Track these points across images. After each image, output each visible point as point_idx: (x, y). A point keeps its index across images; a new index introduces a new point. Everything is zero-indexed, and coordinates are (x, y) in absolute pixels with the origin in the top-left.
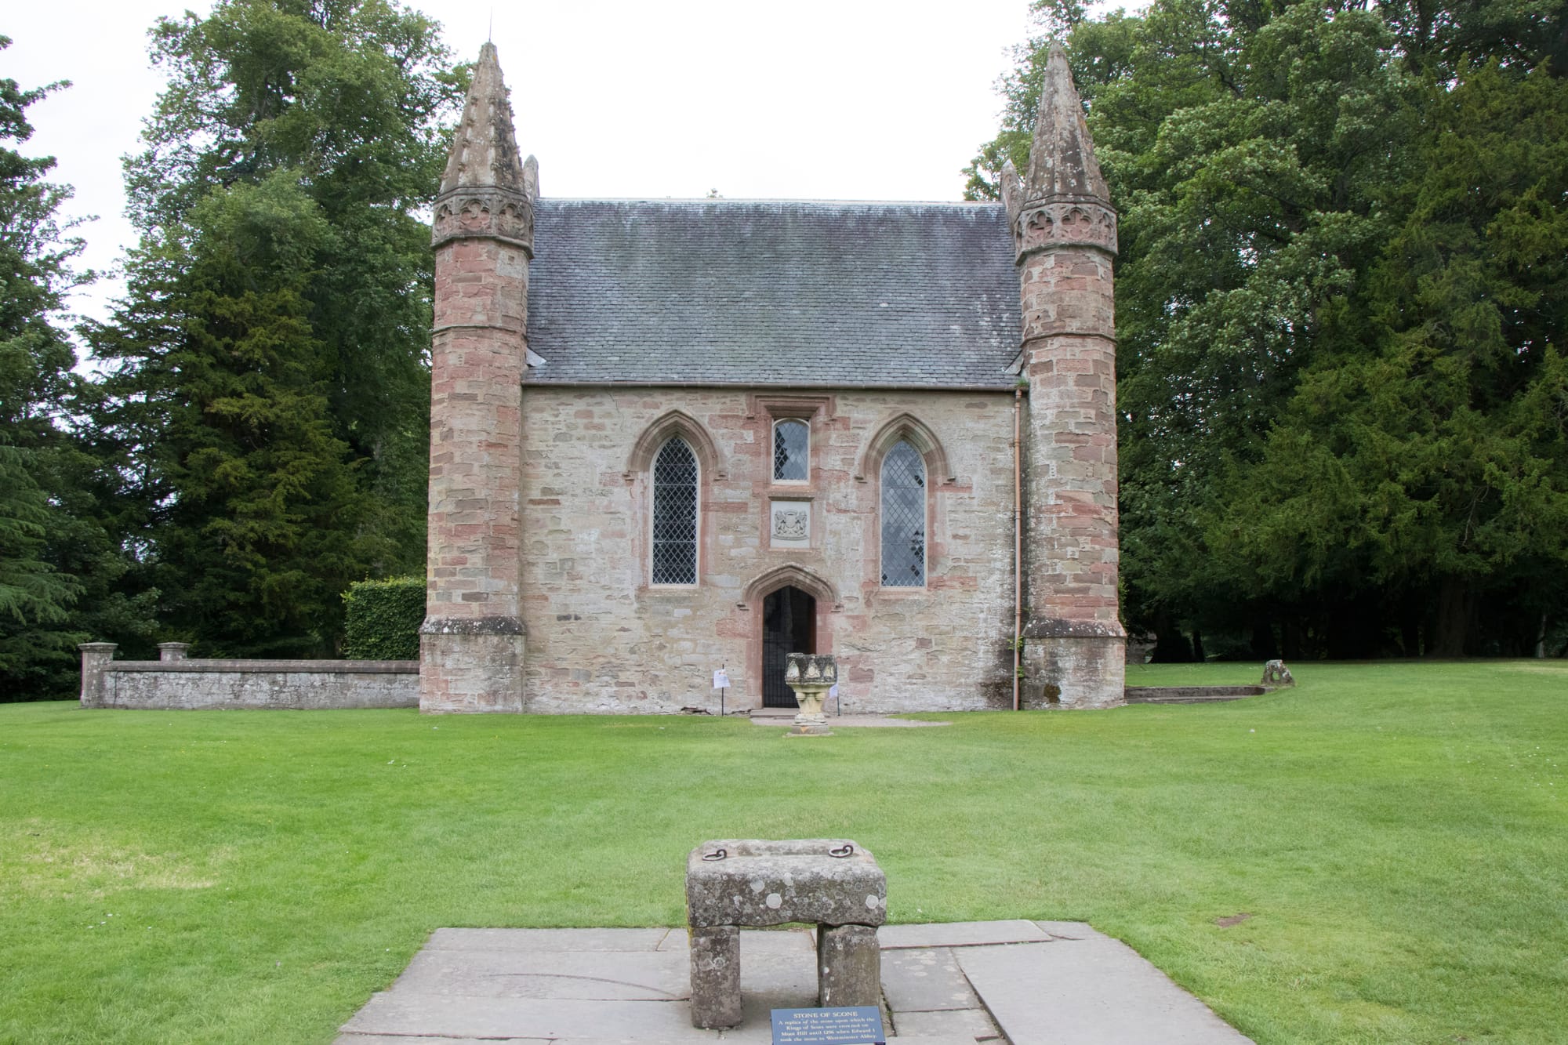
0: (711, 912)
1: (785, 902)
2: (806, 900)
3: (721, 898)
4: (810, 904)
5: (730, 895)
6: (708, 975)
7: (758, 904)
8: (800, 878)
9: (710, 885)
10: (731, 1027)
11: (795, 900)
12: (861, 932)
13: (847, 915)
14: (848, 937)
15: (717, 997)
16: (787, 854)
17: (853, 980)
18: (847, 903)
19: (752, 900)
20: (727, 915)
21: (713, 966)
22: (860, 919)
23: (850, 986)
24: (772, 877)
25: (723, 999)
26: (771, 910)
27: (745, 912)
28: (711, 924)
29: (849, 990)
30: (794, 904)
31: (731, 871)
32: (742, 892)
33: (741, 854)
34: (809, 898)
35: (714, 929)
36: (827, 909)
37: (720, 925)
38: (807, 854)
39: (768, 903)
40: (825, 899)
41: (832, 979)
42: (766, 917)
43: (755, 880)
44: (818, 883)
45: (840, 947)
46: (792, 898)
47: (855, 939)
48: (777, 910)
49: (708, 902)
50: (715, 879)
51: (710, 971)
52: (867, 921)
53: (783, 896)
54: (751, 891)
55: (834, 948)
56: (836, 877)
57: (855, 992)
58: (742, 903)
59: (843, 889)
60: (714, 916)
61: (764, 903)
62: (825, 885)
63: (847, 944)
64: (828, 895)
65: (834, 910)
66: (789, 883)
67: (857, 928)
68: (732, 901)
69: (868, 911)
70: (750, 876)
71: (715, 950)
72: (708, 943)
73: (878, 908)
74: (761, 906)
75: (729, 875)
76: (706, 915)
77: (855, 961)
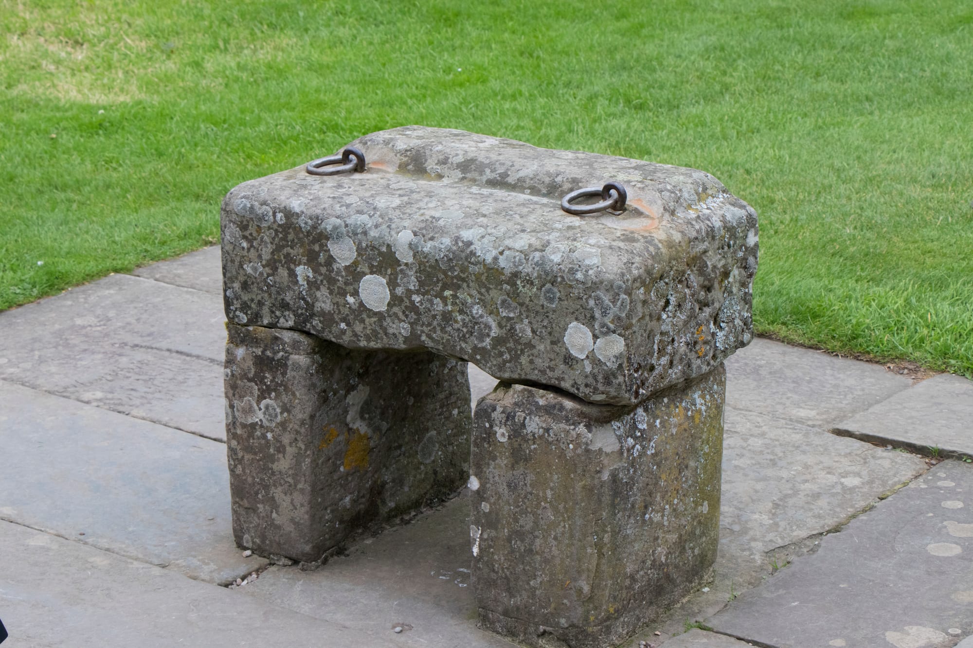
0: (255, 294)
1: (395, 300)
2: (439, 306)
3: (272, 265)
4: (447, 317)
5: (291, 262)
6: (251, 435)
7: (344, 294)
8: (428, 247)
9: (252, 229)
10: (295, 562)
11: (416, 298)
12: (548, 410)
13: (524, 360)
14: (520, 415)
15: (266, 487)
16: (492, 183)
17: (527, 522)
18: (525, 329)
19: (332, 281)
20: (285, 306)
21: (259, 416)
22: (550, 377)
23: (520, 535)
24: (373, 233)
25: (278, 493)
26: (371, 313)
27: (319, 306)
28: (255, 319)
29: (517, 544)
30: (413, 308)
31: (296, 204)
32: (312, 259)
33: (403, 168)
34: (444, 300)
35: (262, 332)
36: (481, 338)
37: (271, 326)
38: (534, 191)
39: (363, 295)
40: (477, 310)
41: (485, 507)
42: (358, 328)
43: (336, 235)
44: (464, 270)
45: (502, 434)
46: (409, 293)
47: (534, 425)
48: (380, 316)
49: (248, 268)
50: (262, 218)
51: (253, 426)
52: (566, 385)
53: (392, 284)
54: (330, 260)
55: (490, 434)
56: (502, 263)
57: (530, 551)
58: (313, 285)
59: (515, 294)
60: (260, 304)
61: (356, 293)
62: (478, 277)
63: (517, 431)
64: (483, 303)
65: (498, 341)
66: (405, 256)
67: (544, 398)
68: (293, 274)
69: (569, 360)
70: (329, 225)
71: (262, 380)
72: (250, 363)
73: (592, 357)
74: (351, 300)
75: (289, 214)
76: (246, 297)
77: (531, 477)
